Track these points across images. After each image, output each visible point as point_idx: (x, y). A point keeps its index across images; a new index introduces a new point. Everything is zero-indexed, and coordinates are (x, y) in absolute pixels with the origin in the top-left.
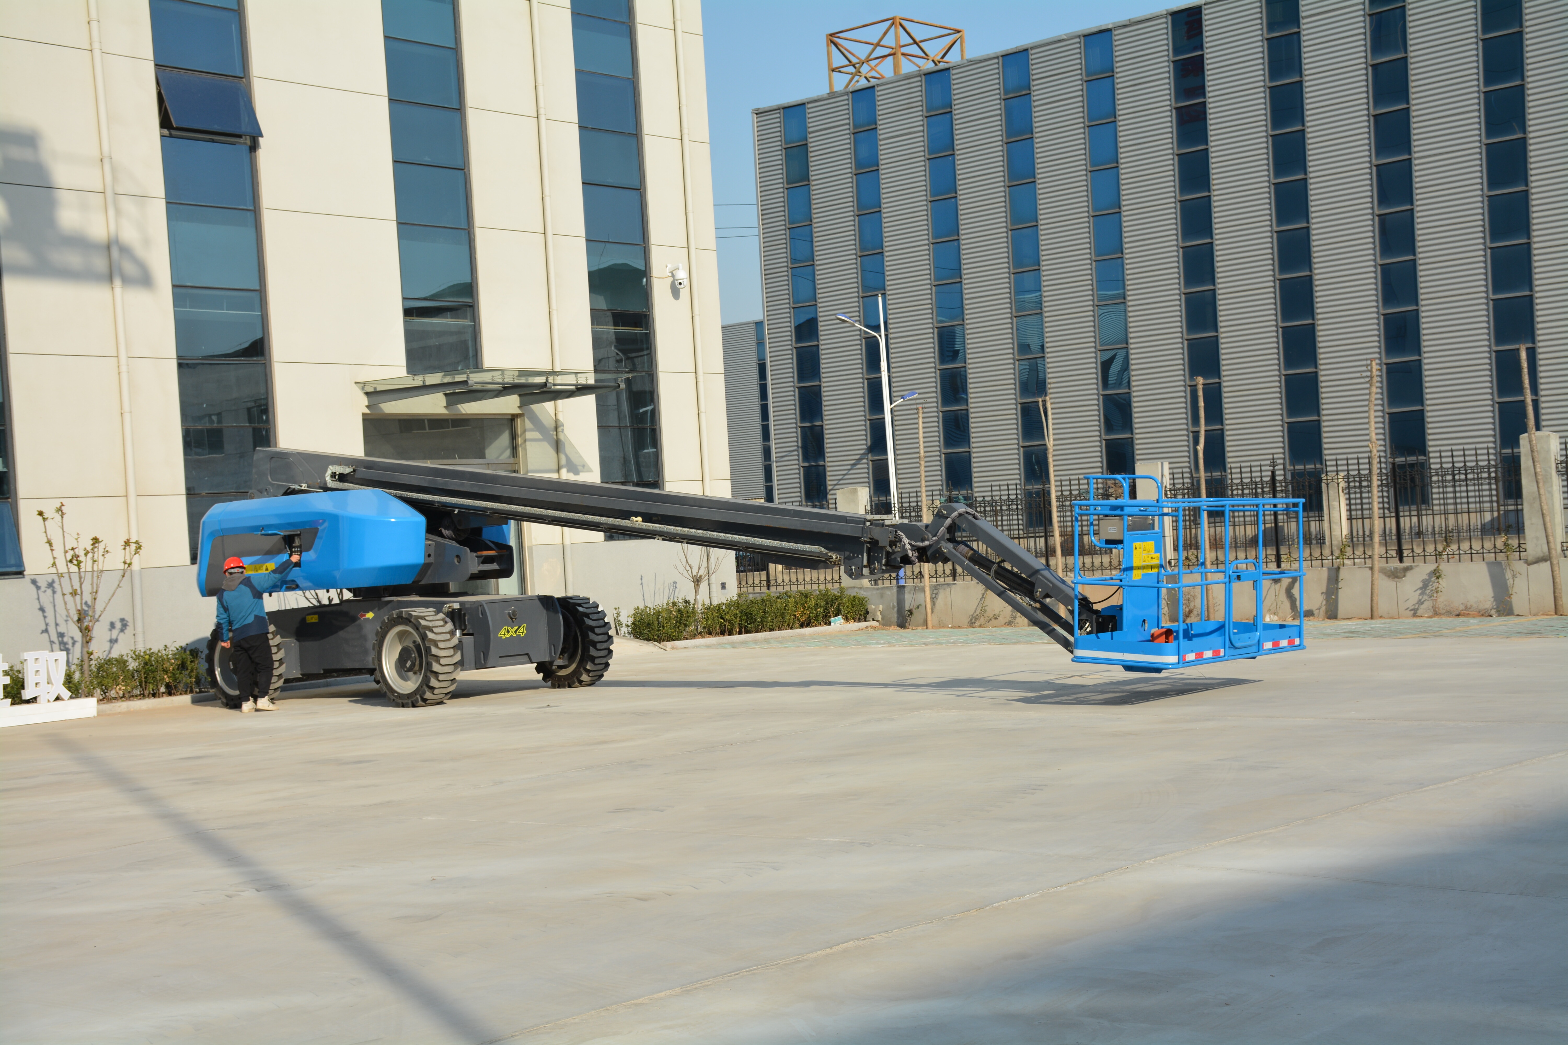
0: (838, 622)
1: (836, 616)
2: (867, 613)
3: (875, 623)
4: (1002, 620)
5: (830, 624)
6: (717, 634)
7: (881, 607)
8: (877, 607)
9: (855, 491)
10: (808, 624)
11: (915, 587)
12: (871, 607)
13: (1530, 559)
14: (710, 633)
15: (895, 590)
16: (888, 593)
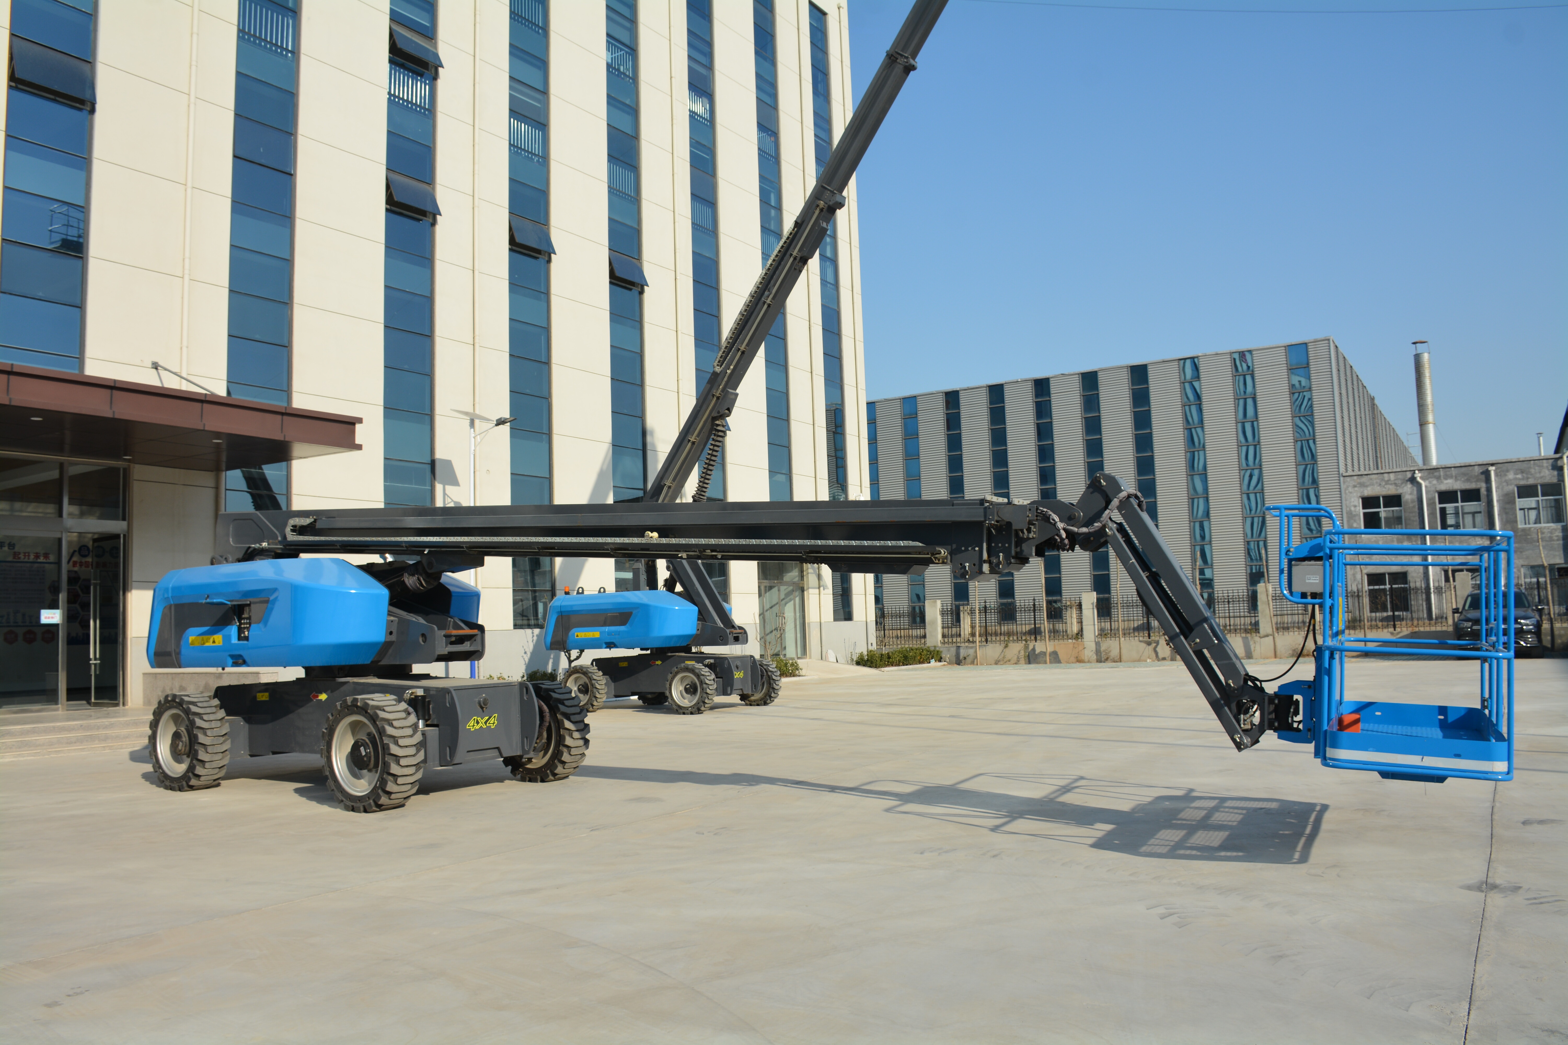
0: (933, 662)
1: (932, 659)
2: (941, 658)
3: (946, 663)
4: (1012, 662)
5: (930, 663)
6: (895, 666)
7: (948, 656)
8: (946, 655)
9: (936, 602)
10: (920, 663)
11: (967, 647)
12: (943, 656)
13: (1261, 636)
14: (892, 665)
15: (955, 648)
16: (952, 649)
